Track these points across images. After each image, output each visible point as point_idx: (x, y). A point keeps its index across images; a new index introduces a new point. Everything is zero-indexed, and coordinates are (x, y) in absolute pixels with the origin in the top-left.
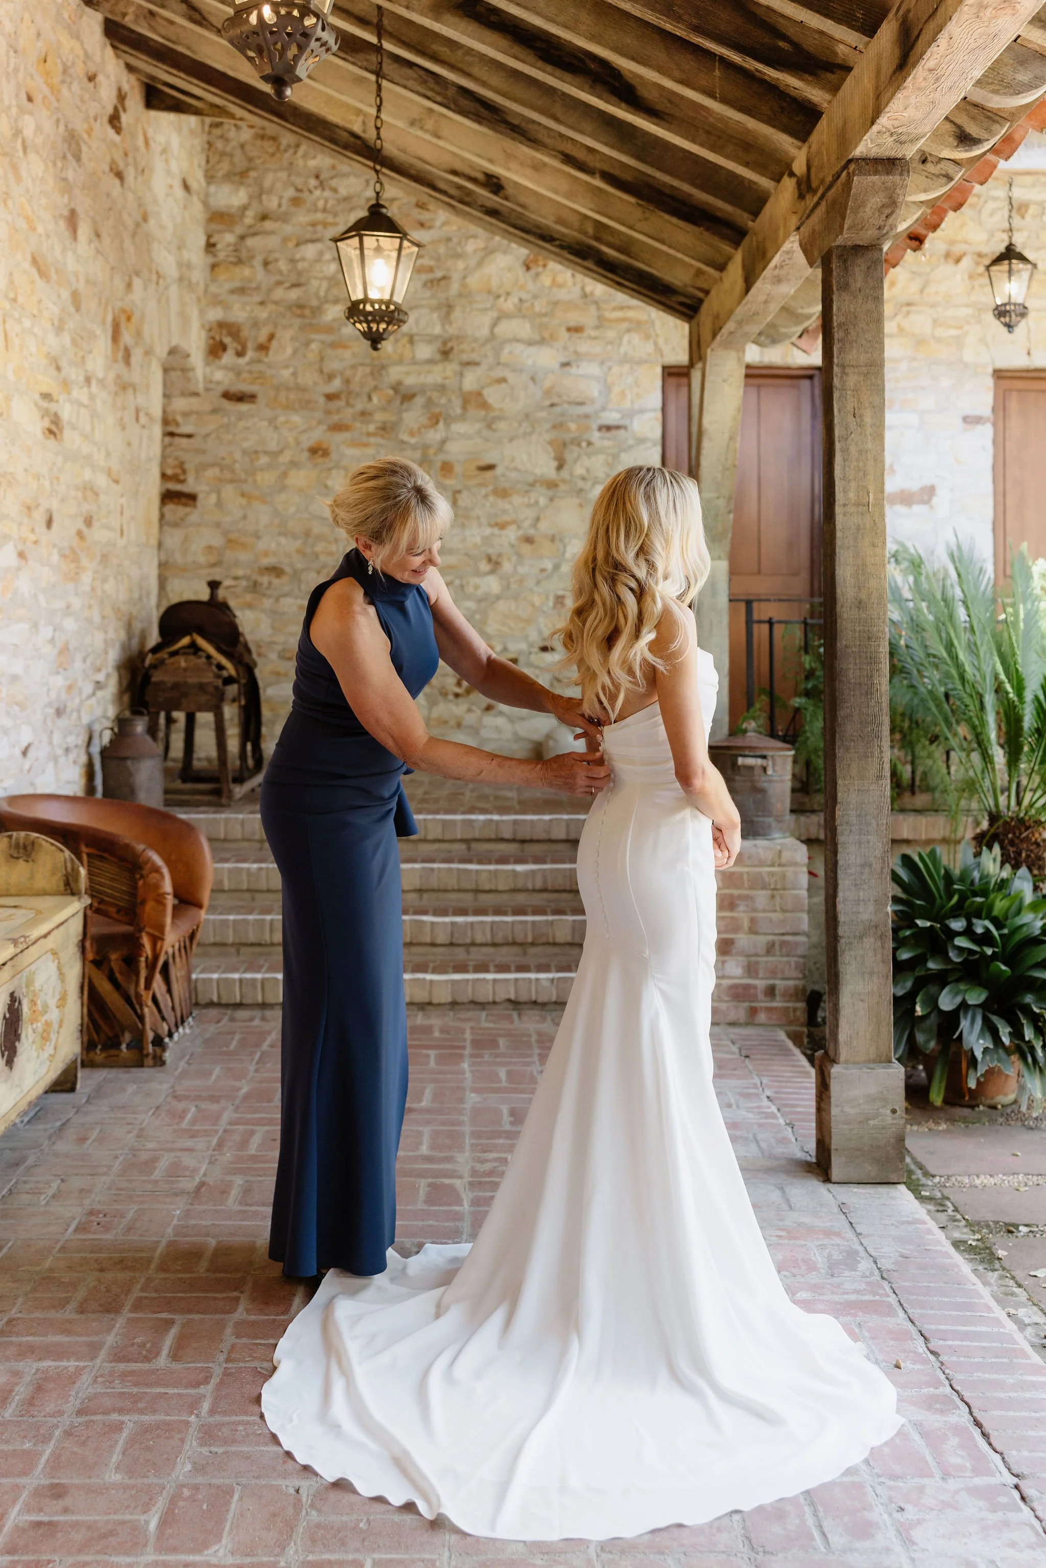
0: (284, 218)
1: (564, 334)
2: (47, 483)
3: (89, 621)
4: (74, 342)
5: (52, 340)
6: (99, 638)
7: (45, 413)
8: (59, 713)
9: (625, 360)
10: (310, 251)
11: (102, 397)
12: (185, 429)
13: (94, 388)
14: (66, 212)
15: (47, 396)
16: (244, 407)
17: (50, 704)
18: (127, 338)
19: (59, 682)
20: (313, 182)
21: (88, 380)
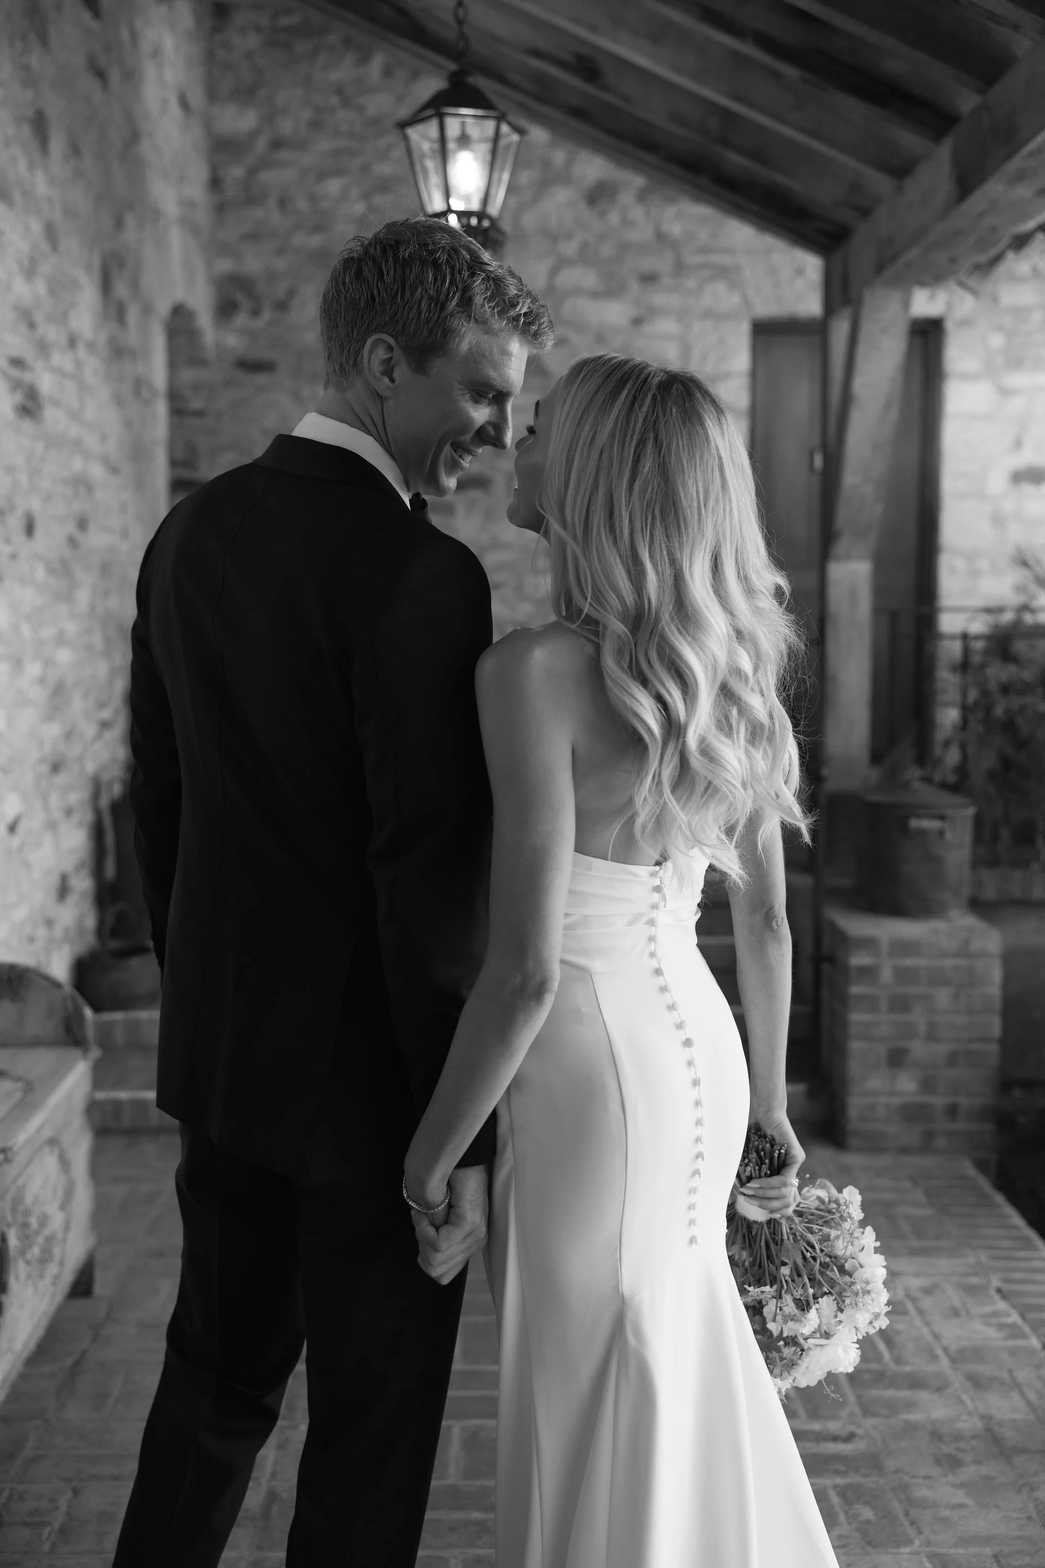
0: (301, 145)
1: (635, 286)
2: (24, 478)
3: (89, 648)
4: (52, 292)
5: (21, 288)
6: (102, 668)
7: (16, 385)
8: (56, 767)
9: (709, 314)
10: (333, 186)
11: (92, 367)
12: (197, 404)
13: (82, 352)
14: (30, 113)
15: (17, 362)
16: (262, 379)
17: (42, 760)
18: (121, 290)
19: (53, 730)
20: (334, 100)
21: (72, 342)
